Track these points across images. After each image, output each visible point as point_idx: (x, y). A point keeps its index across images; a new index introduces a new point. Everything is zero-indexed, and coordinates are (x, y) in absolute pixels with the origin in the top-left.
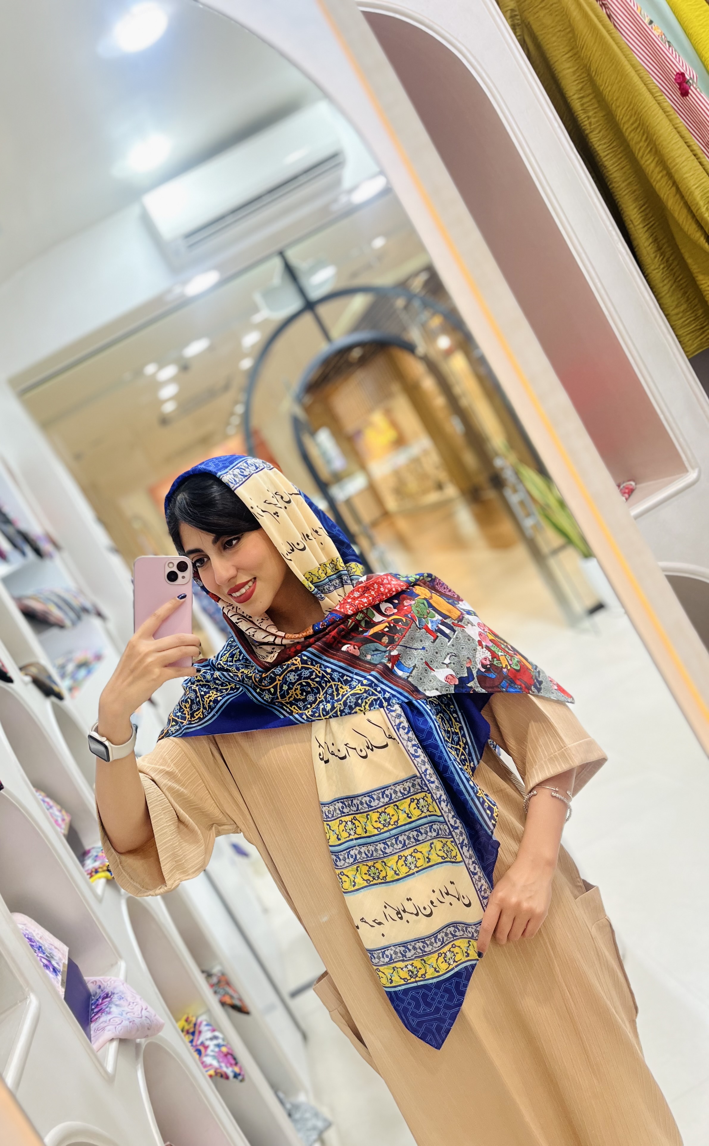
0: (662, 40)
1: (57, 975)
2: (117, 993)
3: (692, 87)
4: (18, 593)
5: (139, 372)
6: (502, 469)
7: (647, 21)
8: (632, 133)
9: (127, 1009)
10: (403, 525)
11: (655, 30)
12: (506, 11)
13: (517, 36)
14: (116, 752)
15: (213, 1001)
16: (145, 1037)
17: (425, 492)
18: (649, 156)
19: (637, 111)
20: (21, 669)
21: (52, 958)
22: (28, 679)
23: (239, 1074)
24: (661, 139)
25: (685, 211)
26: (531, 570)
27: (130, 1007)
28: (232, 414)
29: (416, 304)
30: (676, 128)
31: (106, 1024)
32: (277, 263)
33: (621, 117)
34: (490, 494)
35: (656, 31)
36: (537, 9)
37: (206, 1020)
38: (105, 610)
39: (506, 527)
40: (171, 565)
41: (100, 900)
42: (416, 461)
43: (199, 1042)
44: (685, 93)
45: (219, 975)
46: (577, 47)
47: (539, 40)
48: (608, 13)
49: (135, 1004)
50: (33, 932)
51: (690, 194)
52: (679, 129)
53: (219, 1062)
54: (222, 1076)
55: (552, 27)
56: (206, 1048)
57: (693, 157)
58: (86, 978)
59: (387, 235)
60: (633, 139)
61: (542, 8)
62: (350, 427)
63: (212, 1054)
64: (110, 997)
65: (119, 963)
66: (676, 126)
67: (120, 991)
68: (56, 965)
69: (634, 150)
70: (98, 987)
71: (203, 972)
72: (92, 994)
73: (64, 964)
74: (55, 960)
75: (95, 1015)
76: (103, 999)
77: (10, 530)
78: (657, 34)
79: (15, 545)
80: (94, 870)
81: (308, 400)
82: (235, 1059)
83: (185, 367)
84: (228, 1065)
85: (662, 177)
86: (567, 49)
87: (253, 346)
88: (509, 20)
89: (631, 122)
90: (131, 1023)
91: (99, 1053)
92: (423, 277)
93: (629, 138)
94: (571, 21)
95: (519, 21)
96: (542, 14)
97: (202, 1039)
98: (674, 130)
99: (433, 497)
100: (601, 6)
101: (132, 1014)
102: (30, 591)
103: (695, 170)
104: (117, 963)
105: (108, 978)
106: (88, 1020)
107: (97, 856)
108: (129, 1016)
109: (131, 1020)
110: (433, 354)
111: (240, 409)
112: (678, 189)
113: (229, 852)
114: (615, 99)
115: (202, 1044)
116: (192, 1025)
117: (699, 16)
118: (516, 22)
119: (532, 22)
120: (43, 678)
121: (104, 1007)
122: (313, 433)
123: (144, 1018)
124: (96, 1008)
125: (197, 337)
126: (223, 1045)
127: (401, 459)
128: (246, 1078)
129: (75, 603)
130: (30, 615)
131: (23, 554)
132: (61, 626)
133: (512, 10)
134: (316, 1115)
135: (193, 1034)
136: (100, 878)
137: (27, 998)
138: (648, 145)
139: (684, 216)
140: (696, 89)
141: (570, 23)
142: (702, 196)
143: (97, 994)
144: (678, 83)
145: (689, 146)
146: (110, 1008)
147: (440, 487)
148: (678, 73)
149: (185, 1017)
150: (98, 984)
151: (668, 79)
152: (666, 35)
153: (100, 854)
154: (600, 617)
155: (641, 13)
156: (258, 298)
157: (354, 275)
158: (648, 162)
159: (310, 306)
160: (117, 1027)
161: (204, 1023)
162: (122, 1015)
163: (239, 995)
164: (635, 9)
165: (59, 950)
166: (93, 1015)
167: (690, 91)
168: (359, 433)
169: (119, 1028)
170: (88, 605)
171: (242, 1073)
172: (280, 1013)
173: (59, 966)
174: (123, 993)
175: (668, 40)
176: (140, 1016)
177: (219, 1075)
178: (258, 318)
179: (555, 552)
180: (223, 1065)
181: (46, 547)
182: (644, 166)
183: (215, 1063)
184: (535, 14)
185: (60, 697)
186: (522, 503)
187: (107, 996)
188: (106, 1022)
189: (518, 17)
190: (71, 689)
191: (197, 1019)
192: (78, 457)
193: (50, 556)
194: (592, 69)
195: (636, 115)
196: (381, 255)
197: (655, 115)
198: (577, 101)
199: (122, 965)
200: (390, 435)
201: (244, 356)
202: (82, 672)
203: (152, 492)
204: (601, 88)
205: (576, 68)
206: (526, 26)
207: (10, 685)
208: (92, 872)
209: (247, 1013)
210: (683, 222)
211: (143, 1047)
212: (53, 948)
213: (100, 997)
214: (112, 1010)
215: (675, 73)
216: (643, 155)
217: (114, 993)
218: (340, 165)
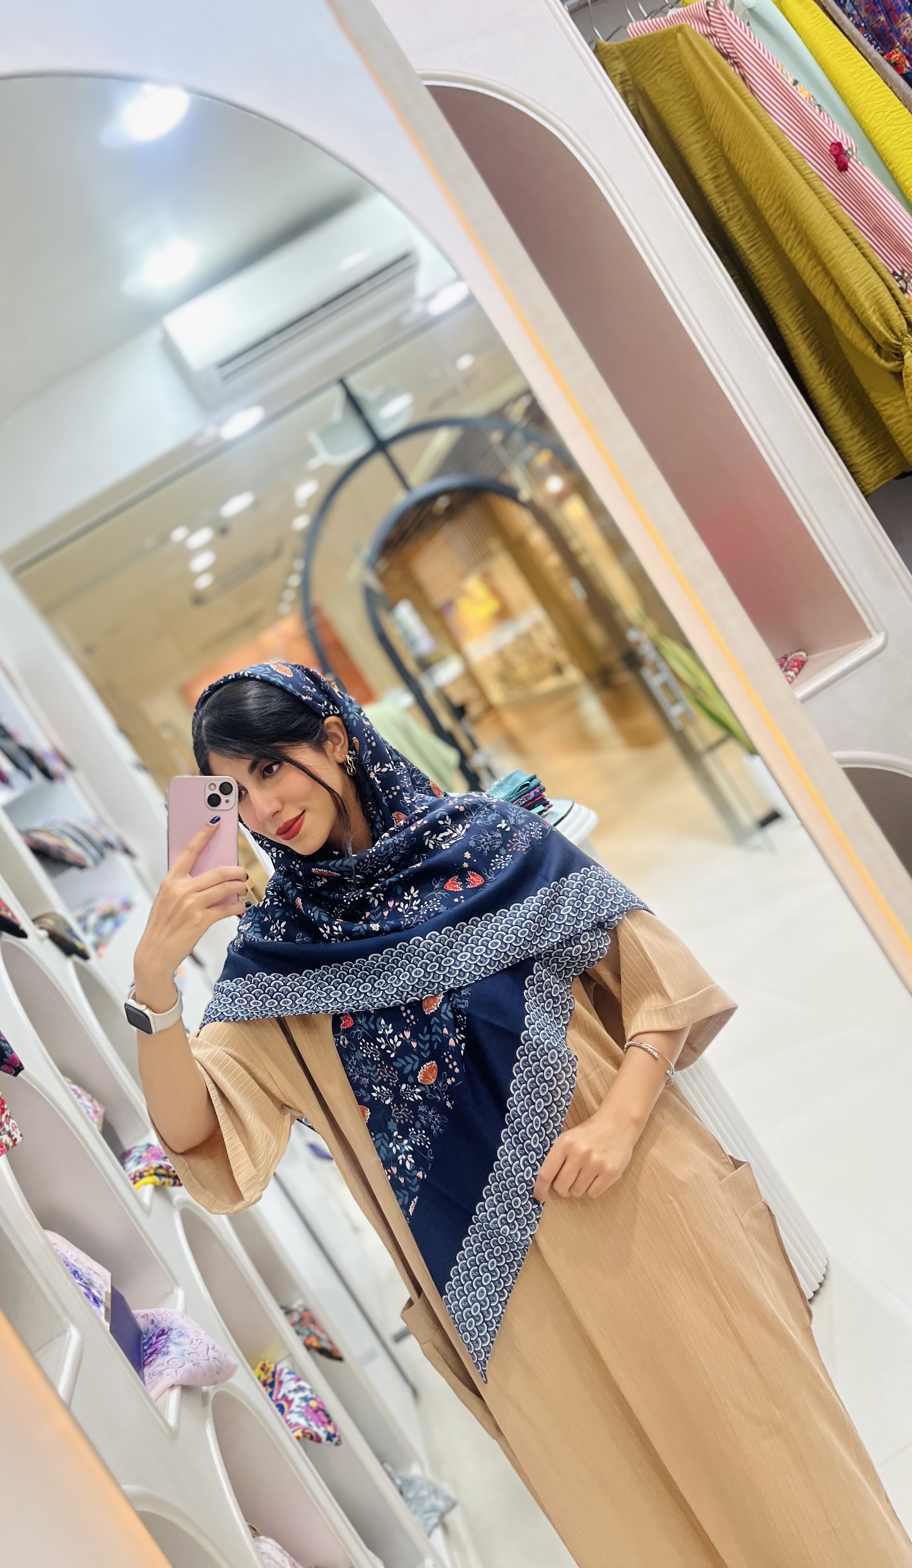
0: (811, 104)
1: (98, 1306)
2: (176, 1329)
3: (851, 160)
4: (25, 826)
5: (164, 538)
6: (638, 643)
7: (790, 81)
8: (777, 221)
9: (188, 1348)
10: (512, 721)
11: (801, 92)
12: (615, 76)
13: (629, 107)
14: (157, 1022)
15: (296, 1344)
16: (213, 1384)
17: (540, 678)
18: (798, 248)
19: (781, 193)
20: (34, 921)
21: (92, 1285)
22: (44, 933)
23: (334, 1436)
24: (813, 226)
25: (847, 315)
26: (683, 773)
27: (192, 1345)
28: (285, 587)
29: (518, 437)
30: (831, 213)
31: (163, 1368)
32: (337, 393)
33: (762, 202)
34: (625, 677)
35: (803, 93)
36: (653, 71)
37: (287, 1368)
38: (133, 846)
39: (647, 719)
40: (212, 787)
41: (148, 1212)
42: (526, 637)
43: (280, 1396)
44: (843, 167)
45: (301, 1310)
46: (705, 117)
47: (658, 109)
48: (742, 73)
49: (199, 1341)
50: (66, 1254)
51: (852, 294)
52: (835, 214)
53: (307, 1420)
54: (312, 1438)
55: (673, 93)
56: (290, 1402)
57: (854, 248)
58: (133, 1312)
59: (474, 351)
60: (778, 228)
61: (659, 70)
62: (438, 598)
63: (298, 1409)
64: (167, 1334)
65: (175, 1291)
66: (831, 210)
67: (180, 1326)
68: (97, 1294)
69: (780, 243)
70: (150, 1322)
71: (282, 1307)
72: (143, 1331)
73: (107, 1293)
74: (95, 1287)
75: (149, 1357)
76: (158, 1337)
77: (10, 746)
78: (804, 97)
79: (17, 765)
80: (138, 1174)
81: (382, 565)
82: (327, 1416)
83: (223, 530)
84: (320, 1424)
85: (817, 274)
86: (693, 119)
87: (310, 500)
88: (619, 87)
89: (774, 207)
90: (196, 1366)
91: (158, 1403)
92: (524, 403)
93: (775, 226)
94: (696, 86)
95: (631, 88)
96: (659, 77)
97: (283, 1391)
98: (829, 215)
99: (550, 683)
100: (732, 65)
101: (195, 1355)
102: (38, 824)
103: (858, 263)
104: (172, 1291)
105: (163, 1310)
106: (140, 1364)
107: (140, 1157)
108: (192, 1357)
109: (195, 1362)
110: (540, 499)
111: (295, 581)
112: (837, 289)
113: (306, 1154)
114: (754, 179)
115: (284, 1397)
116: (270, 1374)
117: (854, 73)
118: (628, 88)
119: (648, 88)
120: (61, 931)
121: (160, 1347)
122: (391, 607)
123: (211, 1360)
124: (149, 1348)
125: (239, 492)
126: (312, 1399)
127: (507, 636)
128: (342, 1439)
129: (96, 836)
130: (42, 853)
131: (29, 776)
132: (82, 867)
133: (622, 74)
134: (435, 1492)
135: (272, 1385)
136: (146, 1184)
137: (66, 1331)
138: (797, 235)
139: (846, 321)
140: (857, 162)
141: (695, 88)
142: (867, 295)
143: (150, 1331)
144: (834, 156)
145: (848, 234)
146: (168, 1347)
147: (558, 670)
148: (833, 144)
149: (260, 1365)
150: (150, 1318)
151: (821, 151)
152: (815, 97)
153: (144, 1154)
154: (774, 829)
155: (782, 72)
156: (314, 439)
157: (436, 404)
158: (800, 255)
159: (381, 446)
160: (178, 1370)
161: (286, 1371)
162: (183, 1355)
163: (328, 1336)
164: (775, 67)
165: (99, 1275)
166: (146, 1357)
167: (849, 165)
168: (450, 605)
169: (181, 1371)
170: (112, 839)
171: (338, 1434)
172: (382, 1363)
173: (101, 1295)
174: (183, 1328)
175: (818, 103)
176: (206, 1358)
177: (309, 1436)
178: (314, 464)
179: (712, 748)
180: (312, 1423)
181: (55, 766)
182: (794, 260)
183: (302, 1422)
184: (651, 78)
185: (84, 956)
186: (666, 686)
187: (163, 1332)
188: (163, 1364)
189: (630, 83)
190: (97, 946)
191: (275, 1367)
192: (89, 650)
193: (62, 778)
194: (724, 144)
195: (781, 198)
196: (469, 378)
197: (804, 198)
198: (711, 182)
199: (180, 1293)
200: (489, 606)
201: (299, 512)
202: (109, 925)
203: (184, 691)
204: (737, 167)
205: (705, 142)
206: (641, 93)
207: (23, 940)
208: (135, 1176)
209: (340, 1359)
210: (846, 327)
211: (212, 1396)
212: (92, 1272)
213: (153, 1335)
214: (170, 1349)
215: (830, 143)
216: (792, 247)
217: (171, 1329)
218: (412, 268)
